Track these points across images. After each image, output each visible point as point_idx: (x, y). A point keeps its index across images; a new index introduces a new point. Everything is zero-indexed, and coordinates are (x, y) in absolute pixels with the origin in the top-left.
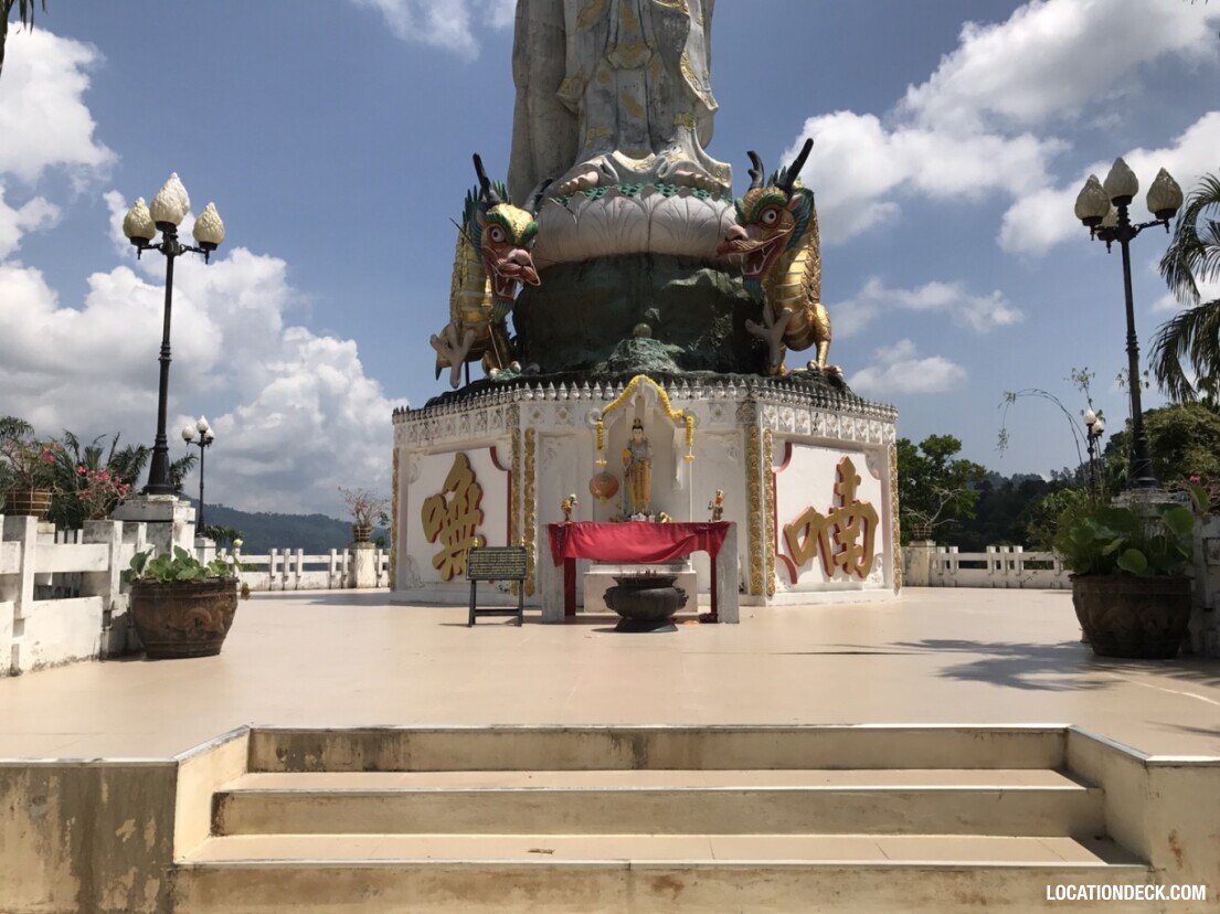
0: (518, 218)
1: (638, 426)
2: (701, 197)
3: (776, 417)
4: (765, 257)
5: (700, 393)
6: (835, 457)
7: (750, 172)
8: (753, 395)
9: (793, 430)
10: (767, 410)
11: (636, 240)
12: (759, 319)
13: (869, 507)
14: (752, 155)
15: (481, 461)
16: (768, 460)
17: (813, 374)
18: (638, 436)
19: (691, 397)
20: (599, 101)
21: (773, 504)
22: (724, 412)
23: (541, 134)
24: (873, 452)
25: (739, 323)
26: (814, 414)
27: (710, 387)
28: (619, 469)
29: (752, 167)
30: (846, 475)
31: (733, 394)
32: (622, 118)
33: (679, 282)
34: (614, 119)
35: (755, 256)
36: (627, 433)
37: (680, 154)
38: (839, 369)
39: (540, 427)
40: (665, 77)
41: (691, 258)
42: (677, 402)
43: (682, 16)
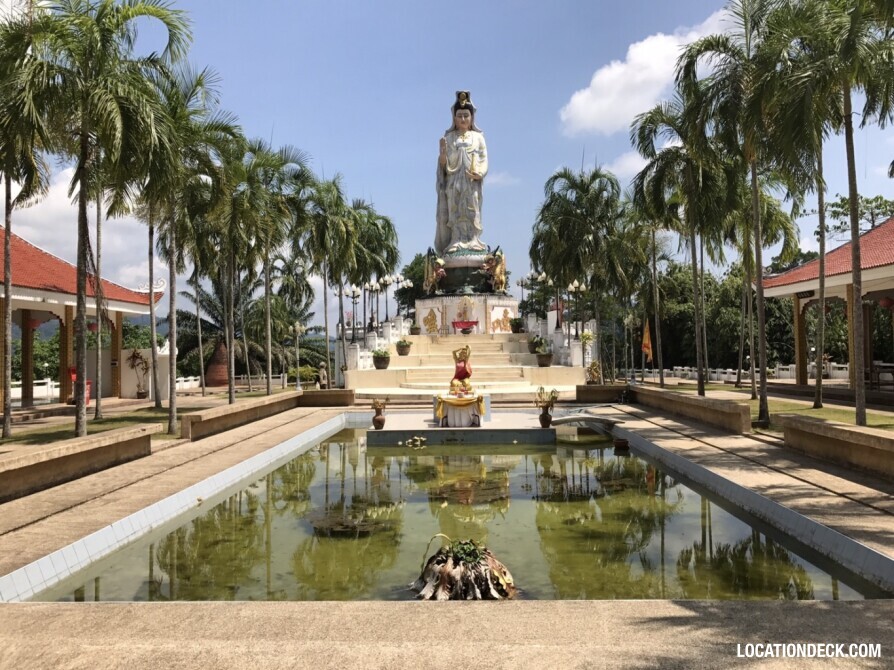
0: (441, 261)
1: (465, 304)
3: (491, 302)
6: (504, 309)
8: (487, 297)
9: (494, 304)
10: (489, 300)
11: (464, 264)
14: (489, 245)
15: (436, 310)
16: (489, 310)
19: (475, 298)
20: (456, 228)
21: (490, 317)
22: (481, 301)
23: (443, 233)
24: (512, 307)
26: (499, 300)
27: (479, 296)
28: (462, 312)
30: (506, 312)
31: (483, 298)
32: (461, 234)
33: (473, 273)
34: (459, 234)
35: (488, 268)
36: (464, 306)
37: (474, 243)
39: (448, 304)
41: (475, 267)
42: (472, 300)
43: (474, 211)
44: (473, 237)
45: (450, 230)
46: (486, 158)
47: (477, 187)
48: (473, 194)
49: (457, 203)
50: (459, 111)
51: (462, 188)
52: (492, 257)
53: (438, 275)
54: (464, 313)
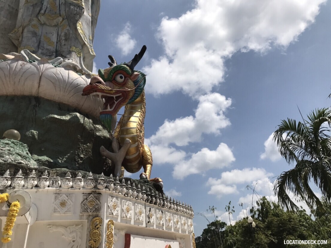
2: (79, 74)
3: (119, 209)
4: (116, 103)
5: (48, 183)
6: (162, 246)
7: (109, 63)
8: (99, 186)
9: (132, 222)
10: (111, 202)
11: (29, 88)
12: (108, 147)
14: (110, 57)
17: (144, 181)
19: (37, 186)
20: (30, 35)
22: (69, 202)
24: (183, 241)
26: (148, 208)
27: (59, 178)
29: (110, 61)
31: (80, 185)
32: (41, 45)
33: (56, 116)
34: (36, 45)
37: (70, 62)
38: (160, 180)
40: (68, 30)
44: (70, 52)
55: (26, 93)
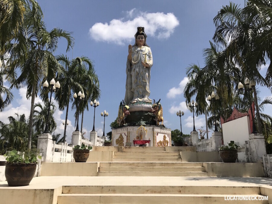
0: (128, 107)
1: (141, 131)
2: (148, 104)
5: (148, 127)
6: (163, 135)
7: (154, 102)
9: (158, 132)
10: (155, 129)
11: (141, 109)
12: (155, 118)
13: (167, 141)
14: (154, 100)
15: (123, 135)
16: (156, 135)
17: (161, 125)
18: (141, 132)
20: (136, 92)
21: (156, 140)
22: (151, 129)
23: (129, 94)
24: (168, 134)
25: (153, 119)
26: (161, 130)
28: (139, 136)
30: (165, 137)
31: (152, 127)
33: (146, 114)
34: (138, 94)
35: (154, 112)
36: (140, 132)
37: (146, 99)
38: (164, 125)
39: (131, 131)
40: (144, 89)
41: (147, 111)
42: (145, 128)
43: (146, 83)
44: (145, 96)
45: (133, 93)
46: (152, 59)
47: (147, 71)
48: (145, 74)
49: (137, 78)
50: (139, 36)
51: (139, 71)
52: (156, 105)
53: (125, 114)
54: (140, 135)
55: (140, 110)
